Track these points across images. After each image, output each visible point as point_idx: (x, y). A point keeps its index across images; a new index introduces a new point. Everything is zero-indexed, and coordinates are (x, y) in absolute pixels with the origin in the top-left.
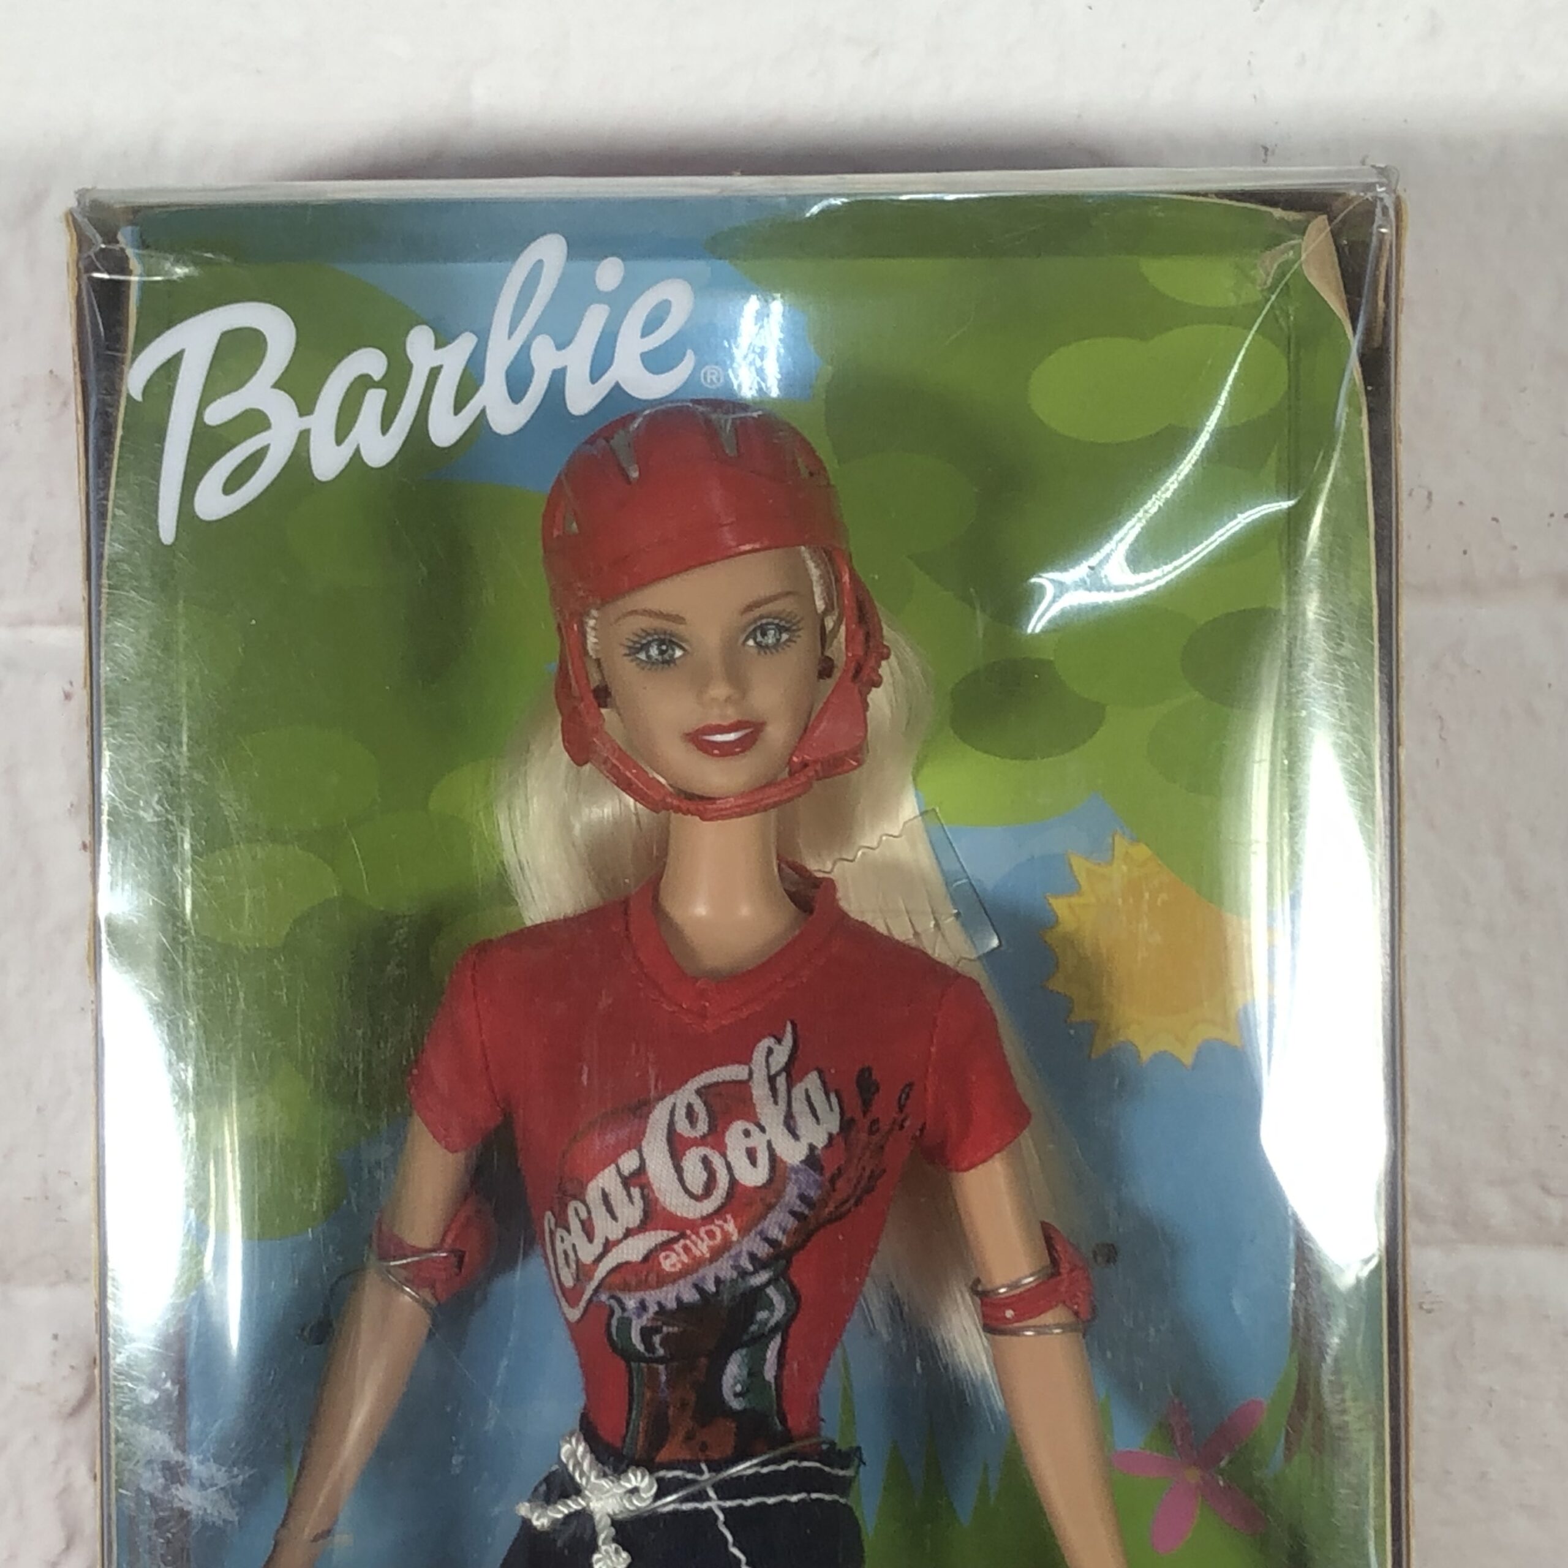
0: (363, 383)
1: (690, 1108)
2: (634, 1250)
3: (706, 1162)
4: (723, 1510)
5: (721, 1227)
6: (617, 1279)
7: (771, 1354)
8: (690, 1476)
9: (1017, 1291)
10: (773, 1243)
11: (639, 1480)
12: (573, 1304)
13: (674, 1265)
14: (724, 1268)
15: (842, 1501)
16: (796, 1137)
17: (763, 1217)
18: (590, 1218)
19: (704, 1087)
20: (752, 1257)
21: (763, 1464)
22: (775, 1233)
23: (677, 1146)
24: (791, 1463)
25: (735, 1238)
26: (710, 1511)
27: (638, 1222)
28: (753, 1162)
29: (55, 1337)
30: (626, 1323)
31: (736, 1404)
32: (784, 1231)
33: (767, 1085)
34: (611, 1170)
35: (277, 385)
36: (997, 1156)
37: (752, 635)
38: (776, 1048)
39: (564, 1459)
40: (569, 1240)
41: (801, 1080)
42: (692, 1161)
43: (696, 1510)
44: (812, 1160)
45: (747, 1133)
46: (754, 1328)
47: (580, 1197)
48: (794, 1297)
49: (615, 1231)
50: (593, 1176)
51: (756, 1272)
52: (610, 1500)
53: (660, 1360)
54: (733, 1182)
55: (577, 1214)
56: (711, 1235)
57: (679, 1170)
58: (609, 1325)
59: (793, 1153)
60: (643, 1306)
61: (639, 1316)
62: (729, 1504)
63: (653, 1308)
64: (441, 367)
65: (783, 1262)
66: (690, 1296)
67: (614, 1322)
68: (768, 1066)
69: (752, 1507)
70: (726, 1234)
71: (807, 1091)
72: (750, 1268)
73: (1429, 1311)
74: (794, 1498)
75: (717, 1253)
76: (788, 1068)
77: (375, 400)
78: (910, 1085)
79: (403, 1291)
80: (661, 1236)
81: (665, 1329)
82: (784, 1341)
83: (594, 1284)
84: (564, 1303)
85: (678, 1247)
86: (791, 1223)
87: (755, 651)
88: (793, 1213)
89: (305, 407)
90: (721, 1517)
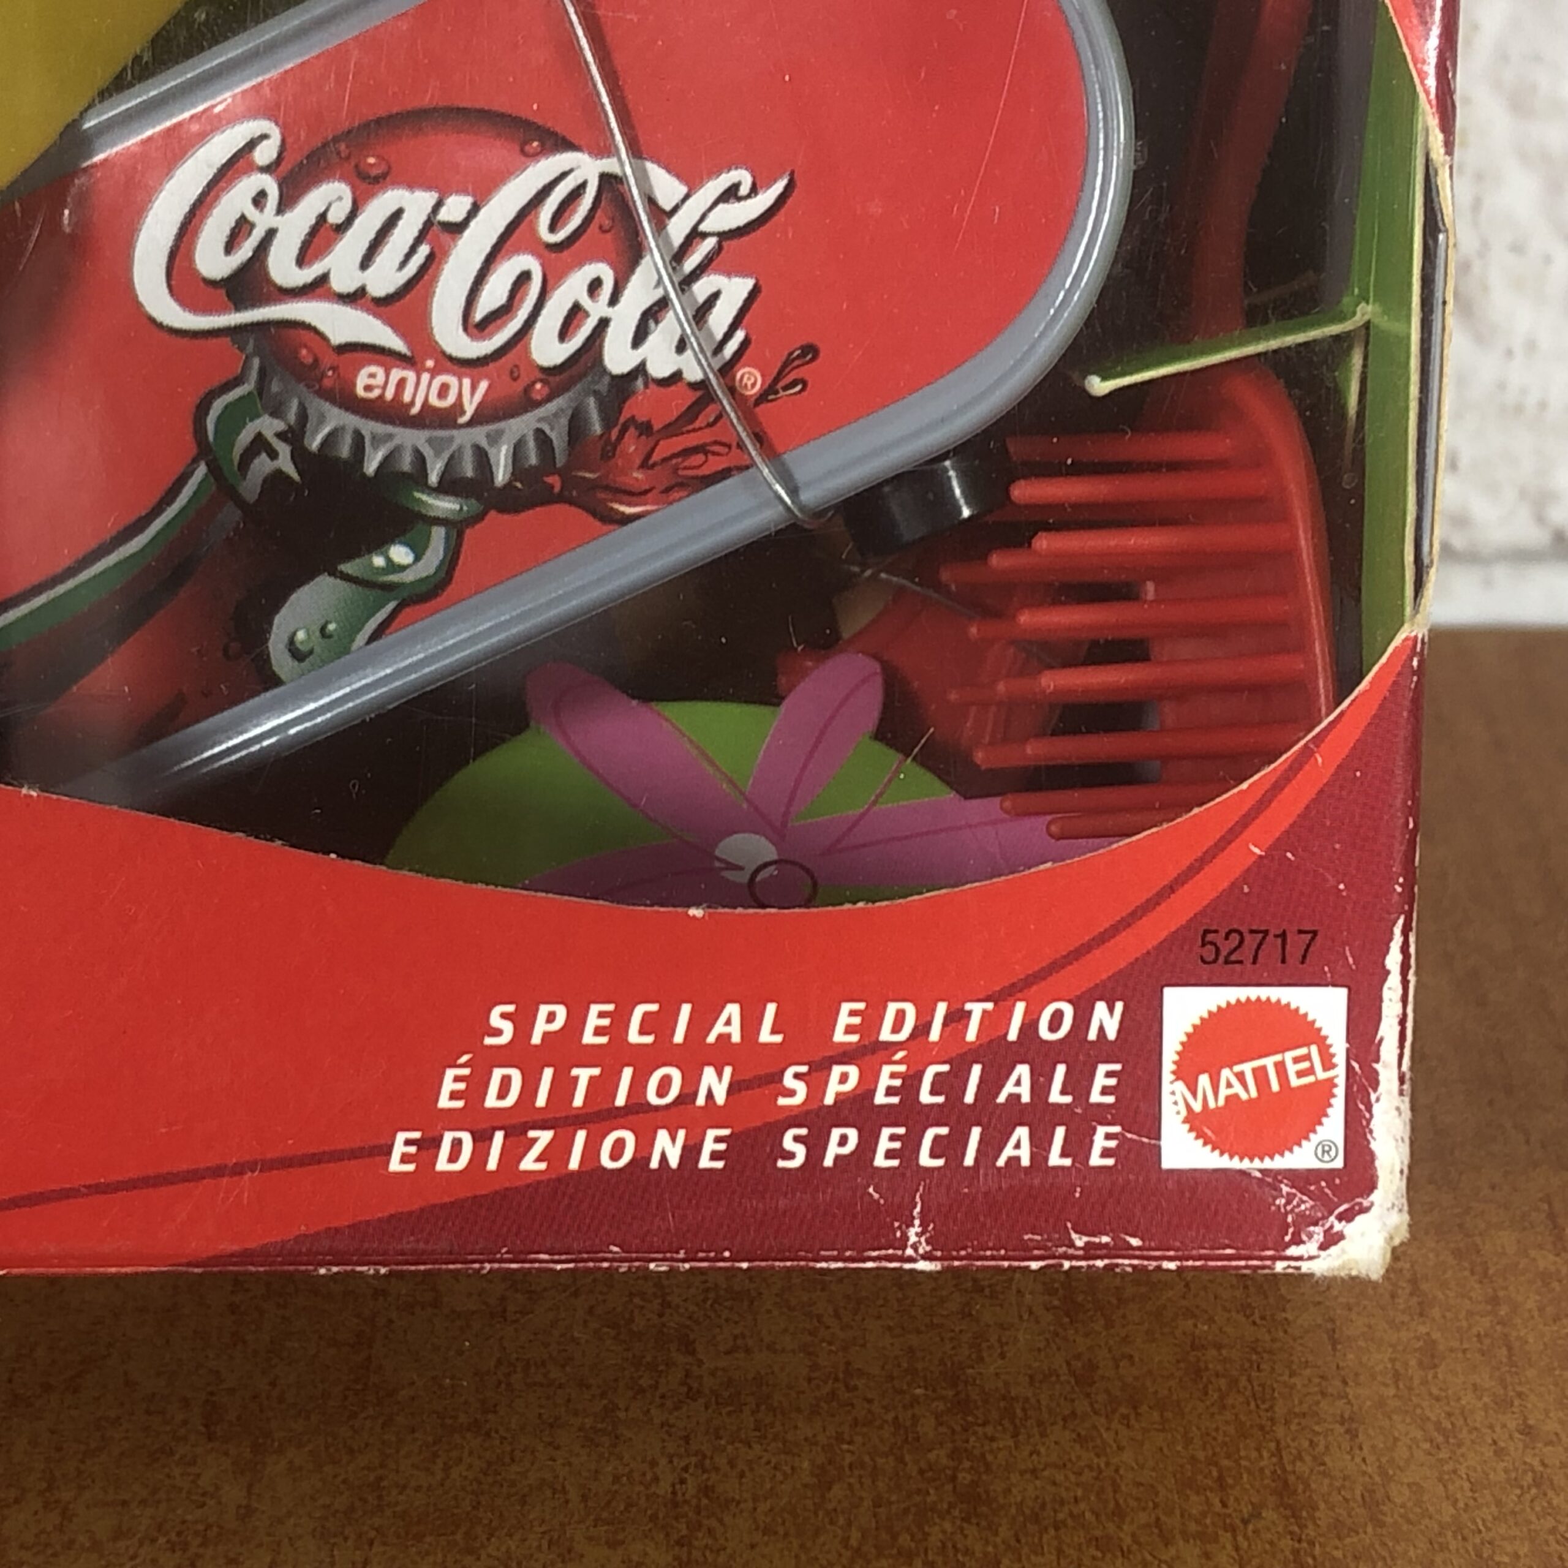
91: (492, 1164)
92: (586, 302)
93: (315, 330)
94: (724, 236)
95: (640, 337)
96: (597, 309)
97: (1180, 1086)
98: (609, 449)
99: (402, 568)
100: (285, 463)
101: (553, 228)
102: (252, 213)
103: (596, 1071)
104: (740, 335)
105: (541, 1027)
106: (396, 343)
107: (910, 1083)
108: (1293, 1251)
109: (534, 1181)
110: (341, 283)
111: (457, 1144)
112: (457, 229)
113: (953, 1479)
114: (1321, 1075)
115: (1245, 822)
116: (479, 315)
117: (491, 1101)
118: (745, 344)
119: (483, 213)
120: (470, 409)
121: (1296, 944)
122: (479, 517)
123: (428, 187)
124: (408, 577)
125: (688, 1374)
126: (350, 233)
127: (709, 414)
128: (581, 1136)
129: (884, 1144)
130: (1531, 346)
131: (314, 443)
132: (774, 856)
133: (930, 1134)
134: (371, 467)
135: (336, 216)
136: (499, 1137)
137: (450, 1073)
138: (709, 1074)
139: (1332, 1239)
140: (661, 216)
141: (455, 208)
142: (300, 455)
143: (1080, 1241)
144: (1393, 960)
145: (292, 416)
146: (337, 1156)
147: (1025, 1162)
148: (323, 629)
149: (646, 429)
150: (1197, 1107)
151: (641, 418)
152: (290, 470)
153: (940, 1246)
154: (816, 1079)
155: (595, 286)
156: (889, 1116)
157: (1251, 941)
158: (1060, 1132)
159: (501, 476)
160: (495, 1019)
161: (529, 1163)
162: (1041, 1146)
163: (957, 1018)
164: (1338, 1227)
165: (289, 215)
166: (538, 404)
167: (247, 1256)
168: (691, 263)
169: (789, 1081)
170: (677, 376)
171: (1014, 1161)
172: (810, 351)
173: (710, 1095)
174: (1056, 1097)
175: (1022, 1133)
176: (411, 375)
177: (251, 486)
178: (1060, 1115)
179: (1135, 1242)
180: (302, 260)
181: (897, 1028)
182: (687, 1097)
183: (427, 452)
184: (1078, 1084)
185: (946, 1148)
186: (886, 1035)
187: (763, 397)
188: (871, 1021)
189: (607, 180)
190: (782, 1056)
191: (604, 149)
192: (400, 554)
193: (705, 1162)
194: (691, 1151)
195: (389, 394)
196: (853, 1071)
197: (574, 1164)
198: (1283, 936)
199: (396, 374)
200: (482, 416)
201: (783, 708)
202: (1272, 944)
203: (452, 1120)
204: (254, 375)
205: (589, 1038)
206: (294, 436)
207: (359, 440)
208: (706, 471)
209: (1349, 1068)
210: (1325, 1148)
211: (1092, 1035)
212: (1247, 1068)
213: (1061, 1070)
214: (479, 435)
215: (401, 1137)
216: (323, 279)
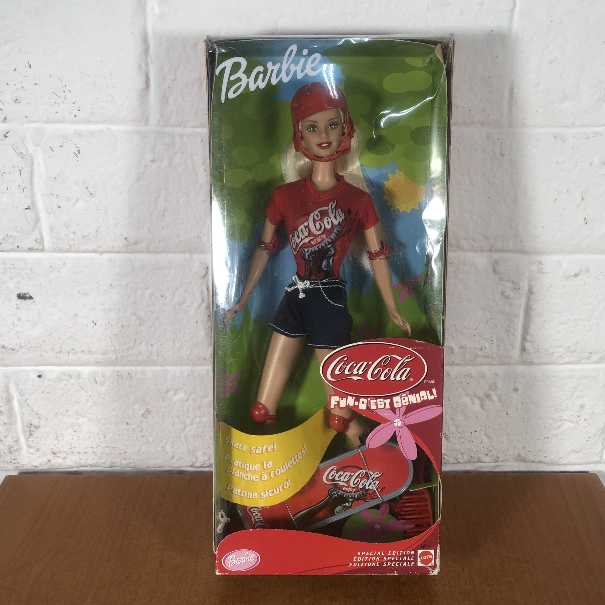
0: (259, 73)
1: (317, 214)
2: (306, 240)
3: (320, 224)
4: (322, 288)
5: (322, 236)
6: (303, 246)
7: (331, 260)
8: (316, 282)
9: (376, 252)
10: (332, 239)
11: (306, 282)
12: (295, 251)
13: (314, 243)
14: (323, 244)
15: (343, 287)
16: (337, 220)
17: (330, 235)
18: (299, 234)
19: (320, 211)
20: (328, 242)
21: (329, 280)
22: (332, 238)
23: (315, 221)
24: (334, 280)
25: (325, 238)
26: (320, 287)
27: (307, 235)
28: (329, 224)
29: (200, 263)
30: (305, 254)
31: (325, 269)
32: (334, 237)
33: (331, 211)
34: (303, 225)
35: (243, 73)
36: (373, 227)
37: (330, 126)
38: (333, 204)
39: (293, 279)
40: (295, 239)
41: (337, 210)
42: (317, 224)
43: (317, 287)
44: (339, 224)
45: (327, 219)
46: (328, 255)
47: (297, 230)
48: (335, 250)
49: (303, 237)
50: (300, 226)
51: (329, 245)
52: (302, 286)
53: (311, 261)
54: (325, 228)
55: (296, 234)
56: (321, 237)
57: (315, 225)
58: (302, 254)
59: (336, 222)
60: (308, 251)
61: (307, 253)
62: (323, 286)
63: (310, 251)
64: (274, 69)
65: (334, 243)
66: (317, 249)
67: (303, 254)
68: (331, 208)
69: (327, 287)
70: (323, 237)
71: (339, 212)
72: (328, 244)
73: (451, 264)
74: (335, 286)
75: (321, 241)
76: (335, 208)
77: (261, 75)
78: (357, 212)
79: (264, 251)
80: (312, 238)
81: (312, 255)
82: (333, 258)
83: (299, 247)
84: (293, 251)
85: (315, 240)
86: (335, 235)
87: (331, 129)
88: (336, 234)
89: (248, 77)
90: (322, 289)
91: (358, 566)
92: (364, 483)
93: (339, 484)
94: (377, 477)
95: (369, 486)
96: (365, 483)
97: (419, 558)
98: (366, 495)
99: (347, 505)
100: (336, 496)
101: (361, 476)
102: (334, 474)
103: (367, 558)
104: (378, 486)
105: (363, 554)
106: (347, 485)
107: (395, 558)
108: (429, 573)
109: (362, 568)
110: (342, 480)
111: (355, 564)
112: (353, 476)
113: (399, 592)
114: (432, 557)
115: (425, 535)
116: (354, 483)
117: (358, 560)
118: (379, 487)
119: (355, 475)
120: (353, 491)
121: (429, 546)
122: (354, 501)
123: (350, 472)
124: (348, 506)
125: (374, 580)
126: (343, 476)
127: (375, 493)
128: (366, 563)
129: (393, 564)
130: (455, 443)
131: (339, 494)
132: (380, 527)
133: (397, 563)
134: (344, 496)
135: (342, 474)
136: (359, 563)
137: (355, 558)
138: (377, 558)
139: (433, 572)
140: (371, 476)
141: (352, 474)
142: (338, 495)
143: (410, 572)
144: (438, 547)
145: (337, 491)
146: (345, 565)
147: (406, 565)
148: (340, 510)
149: (369, 494)
150: (421, 560)
151: (369, 493)
152: (337, 496)
153: (398, 573)
154: (387, 558)
155: (365, 481)
156: (393, 561)
157: (425, 546)
158: (409, 563)
159: (356, 497)
160: (359, 553)
161: (362, 566)
162: (407, 564)
163: (399, 553)
164: (433, 571)
165: (337, 474)
166: (359, 491)
167: (337, 574)
168: (374, 480)
169: (384, 558)
170: (372, 489)
171: (405, 565)
172: (384, 488)
173: (377, 560)
174: (408, 559)
175: (405, 563)
176: (348, 488)
177: (333, 498)
178: (409, 561)
179: (415, 572)
180: (338, 478)
181: (394, 553)
182: (375, 560)
183: (349, 495)
184: (410, 558)
185: (399, 564)
186: (393, 554)
187: (381, 491)
188: (392, 553)
189: (366, 473)
190: (384, 556)
191: (366, 470)
192: (347, 504)
193: (377, 565)
194: (376, 565)
195: (346, 490)
196: (390, 557)
197: (366, 566)
198: (428, 545)
199: (347, 488)
200: (354, 492)
201: (380, 510)
202: (427, 546)
203: (355, 562)
204: (334, 488)
205: (367, 555)
206: (337, 493)
207: (343, 494)
208: (375, 498)
209: (434, 557)
210: (432, 564)
211: (411, 554)
212: (425, 557)
213: (409, 557)
214: (354, 494)
215: (350, 563)
216: (340, 480)
